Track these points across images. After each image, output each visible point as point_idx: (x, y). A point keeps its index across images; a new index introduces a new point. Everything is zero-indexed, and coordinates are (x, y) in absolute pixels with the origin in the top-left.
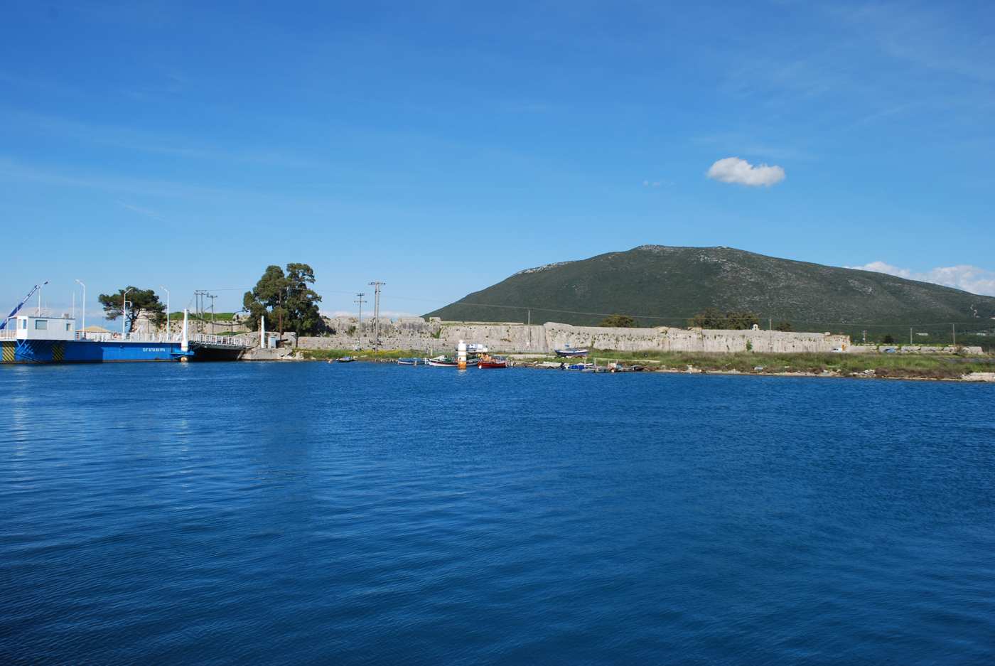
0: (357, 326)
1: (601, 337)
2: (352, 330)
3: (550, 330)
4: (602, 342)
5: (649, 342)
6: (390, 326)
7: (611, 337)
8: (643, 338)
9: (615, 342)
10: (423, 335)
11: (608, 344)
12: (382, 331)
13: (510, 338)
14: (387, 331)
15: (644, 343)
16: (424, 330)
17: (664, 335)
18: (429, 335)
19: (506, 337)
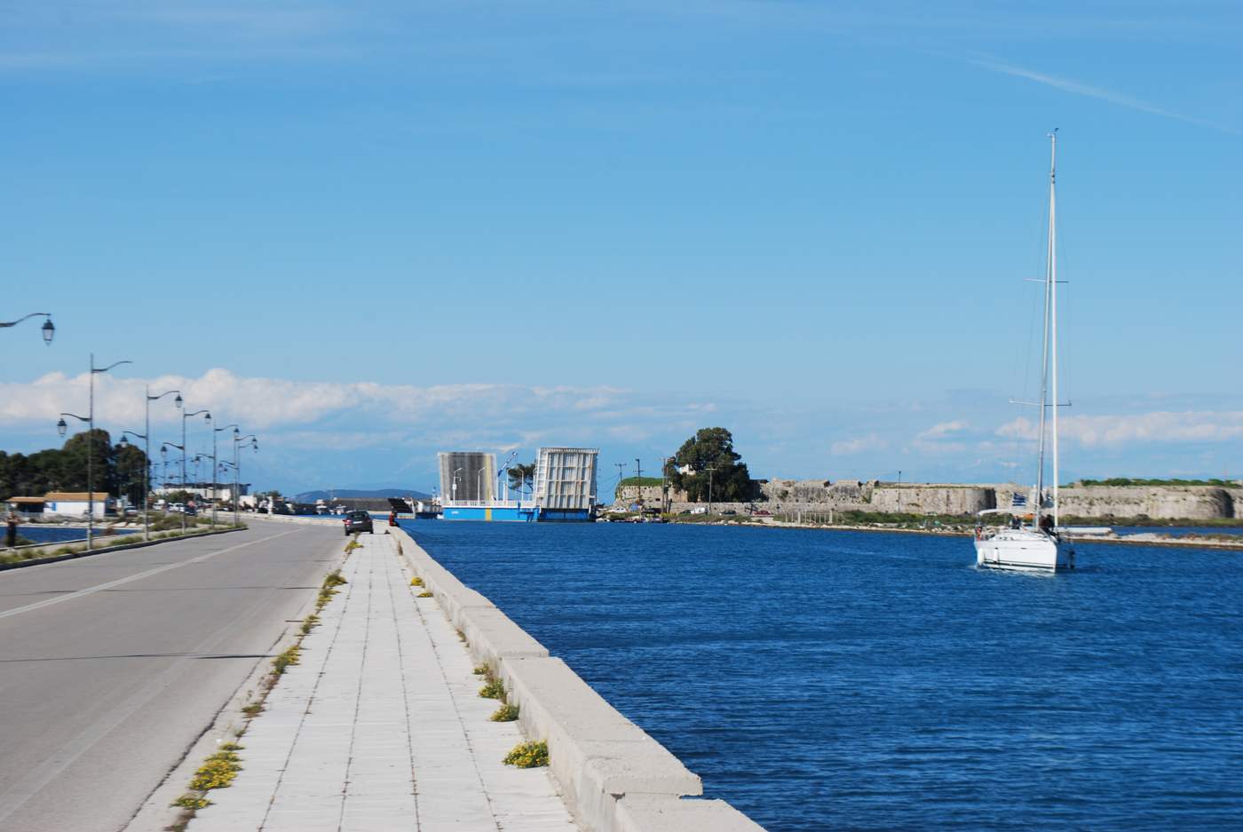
0: (790, 490)
1: (1069, 500)
2: (784, 495)
3: (1003, 493)
4: (1070, 506)
5: (1135, 507)
6: (822, 490)
7: (1083, 500)
8: (1127, 502)
9: (1087, 506)
10: (855, 500)
11: (1078, 510)
12: (814, 496)
13: (920, 503)
14: (819, 496)
15: (1127, 508)
16: (856, 495)
17: (1153, 497)
18: (861, 499)
19: (916, 502)
